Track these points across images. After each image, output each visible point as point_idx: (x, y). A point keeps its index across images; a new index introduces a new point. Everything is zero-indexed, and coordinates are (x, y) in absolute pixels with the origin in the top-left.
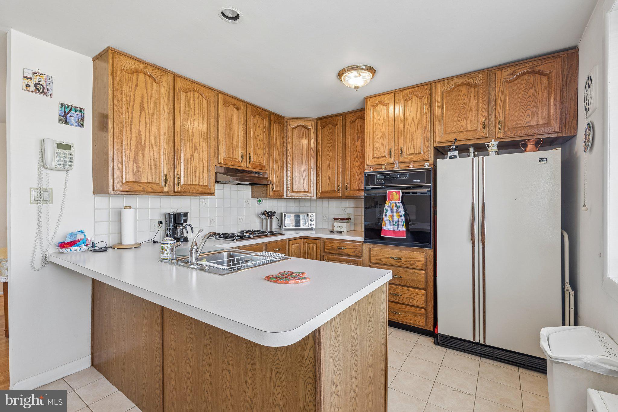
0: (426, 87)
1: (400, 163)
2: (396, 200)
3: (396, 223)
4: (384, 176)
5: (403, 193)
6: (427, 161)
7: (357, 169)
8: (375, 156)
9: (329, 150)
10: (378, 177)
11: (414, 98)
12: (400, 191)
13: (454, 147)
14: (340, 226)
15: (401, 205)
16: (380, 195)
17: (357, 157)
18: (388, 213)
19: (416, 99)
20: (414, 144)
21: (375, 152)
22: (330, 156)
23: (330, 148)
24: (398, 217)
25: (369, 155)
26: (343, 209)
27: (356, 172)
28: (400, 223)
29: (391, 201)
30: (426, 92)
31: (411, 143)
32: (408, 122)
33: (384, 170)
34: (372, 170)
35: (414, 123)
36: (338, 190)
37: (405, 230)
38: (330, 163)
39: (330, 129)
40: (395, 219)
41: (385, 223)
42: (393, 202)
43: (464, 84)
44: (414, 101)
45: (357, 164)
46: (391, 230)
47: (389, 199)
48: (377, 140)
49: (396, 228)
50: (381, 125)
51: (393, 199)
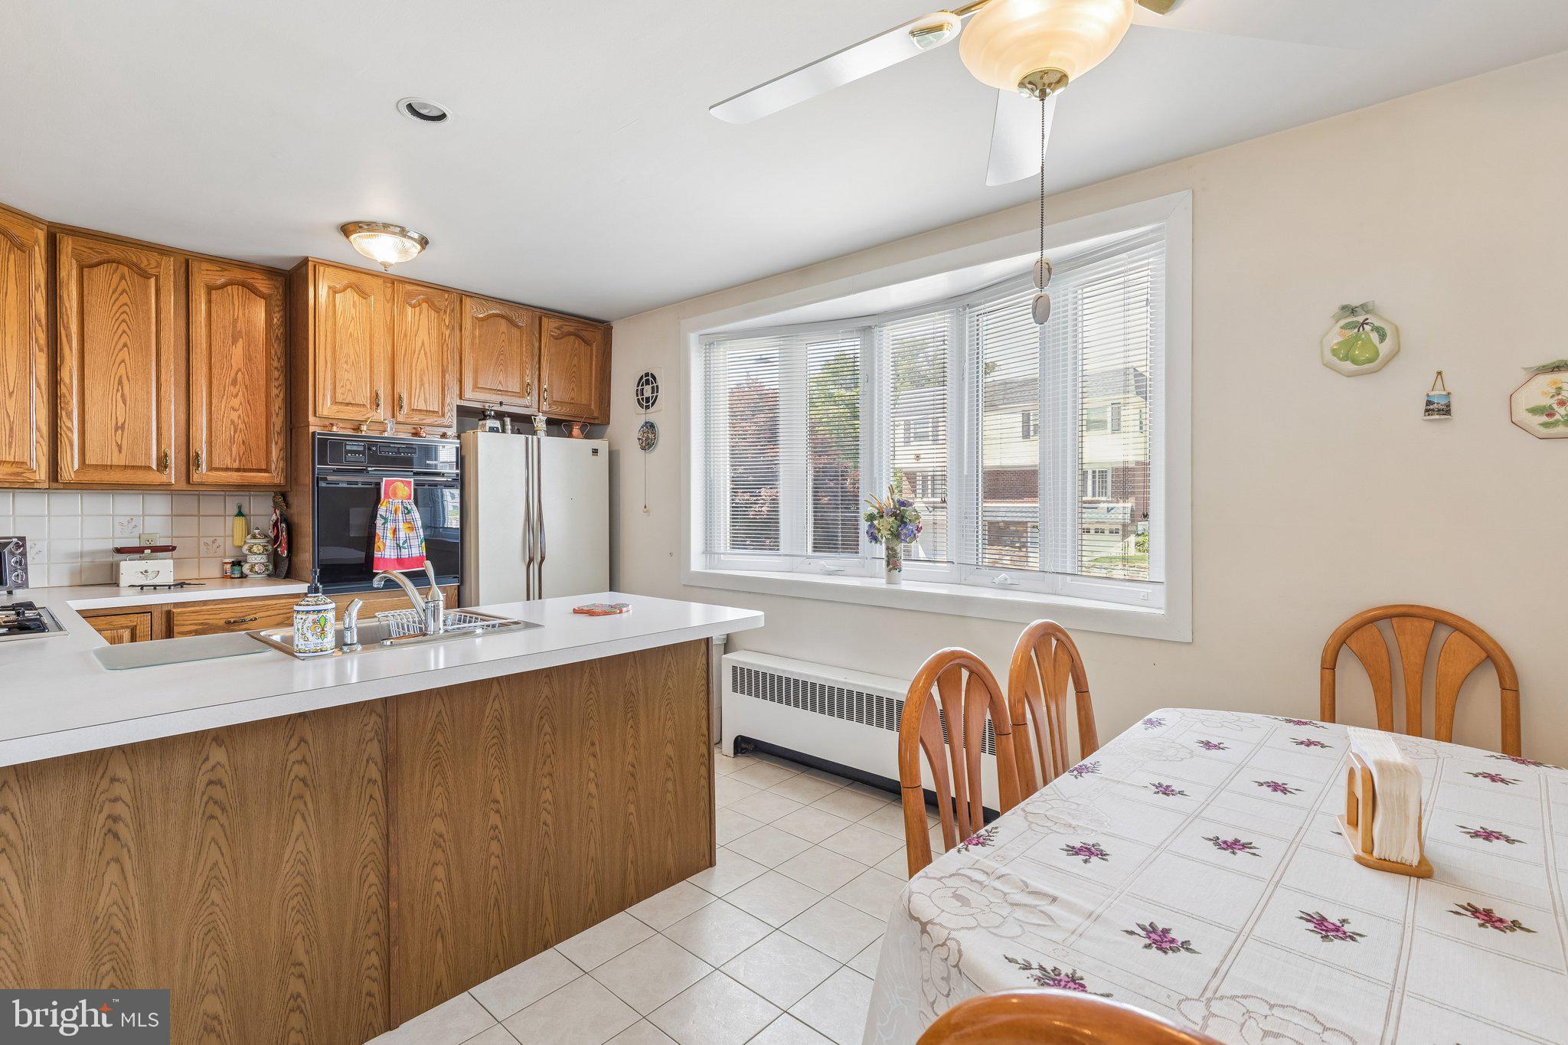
0: (446, 296)
1: (398, 423)
2: (402, 498)
3: (405, 542)
4: (364, 446)
5: (416, 485)
6: (450, 427)
7: (234, 416)
8: (339, 398)
9: (121, 344)
10: (348, 448)
11: (425, 305)
12: (412, 480)
13: (493, 413)
14: (146, 572)
15: (414, 508)
16: (360, 486)
17: (234, 382)
18: (389, 525)
19: (428, 311)
20: (424, 393)
21: (339, 391)
22: (123, 361)
23: (125, 338)
24: (408, 532)
25: (324, 395)
26: (124, 520)
27: (233, 422)
28: (415, 542)
29: (391, 500)
30: (446, 303)
31: (420, 389)
32: (413, 347)
33: (364, 433)
34: (335, 429)
35: (426, 353)
36: (163, 464)
37: (425, 554)
38: (125, 381)
39: (123, 277)
40: (402, 535)
41: (385, 545)
42: (397, 501)
43: (503, 317)
44: (425, 311)
45: (235, 402)
46: (393, 557)
47: (387, 496)
48: (345, 366)
49: (405, 553)
50: (356, 335)
51: (395, 495)
